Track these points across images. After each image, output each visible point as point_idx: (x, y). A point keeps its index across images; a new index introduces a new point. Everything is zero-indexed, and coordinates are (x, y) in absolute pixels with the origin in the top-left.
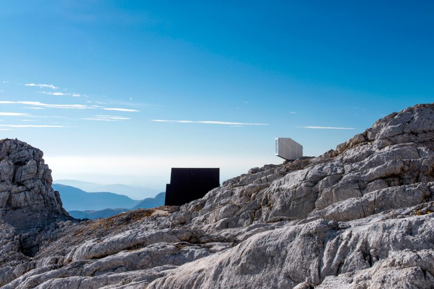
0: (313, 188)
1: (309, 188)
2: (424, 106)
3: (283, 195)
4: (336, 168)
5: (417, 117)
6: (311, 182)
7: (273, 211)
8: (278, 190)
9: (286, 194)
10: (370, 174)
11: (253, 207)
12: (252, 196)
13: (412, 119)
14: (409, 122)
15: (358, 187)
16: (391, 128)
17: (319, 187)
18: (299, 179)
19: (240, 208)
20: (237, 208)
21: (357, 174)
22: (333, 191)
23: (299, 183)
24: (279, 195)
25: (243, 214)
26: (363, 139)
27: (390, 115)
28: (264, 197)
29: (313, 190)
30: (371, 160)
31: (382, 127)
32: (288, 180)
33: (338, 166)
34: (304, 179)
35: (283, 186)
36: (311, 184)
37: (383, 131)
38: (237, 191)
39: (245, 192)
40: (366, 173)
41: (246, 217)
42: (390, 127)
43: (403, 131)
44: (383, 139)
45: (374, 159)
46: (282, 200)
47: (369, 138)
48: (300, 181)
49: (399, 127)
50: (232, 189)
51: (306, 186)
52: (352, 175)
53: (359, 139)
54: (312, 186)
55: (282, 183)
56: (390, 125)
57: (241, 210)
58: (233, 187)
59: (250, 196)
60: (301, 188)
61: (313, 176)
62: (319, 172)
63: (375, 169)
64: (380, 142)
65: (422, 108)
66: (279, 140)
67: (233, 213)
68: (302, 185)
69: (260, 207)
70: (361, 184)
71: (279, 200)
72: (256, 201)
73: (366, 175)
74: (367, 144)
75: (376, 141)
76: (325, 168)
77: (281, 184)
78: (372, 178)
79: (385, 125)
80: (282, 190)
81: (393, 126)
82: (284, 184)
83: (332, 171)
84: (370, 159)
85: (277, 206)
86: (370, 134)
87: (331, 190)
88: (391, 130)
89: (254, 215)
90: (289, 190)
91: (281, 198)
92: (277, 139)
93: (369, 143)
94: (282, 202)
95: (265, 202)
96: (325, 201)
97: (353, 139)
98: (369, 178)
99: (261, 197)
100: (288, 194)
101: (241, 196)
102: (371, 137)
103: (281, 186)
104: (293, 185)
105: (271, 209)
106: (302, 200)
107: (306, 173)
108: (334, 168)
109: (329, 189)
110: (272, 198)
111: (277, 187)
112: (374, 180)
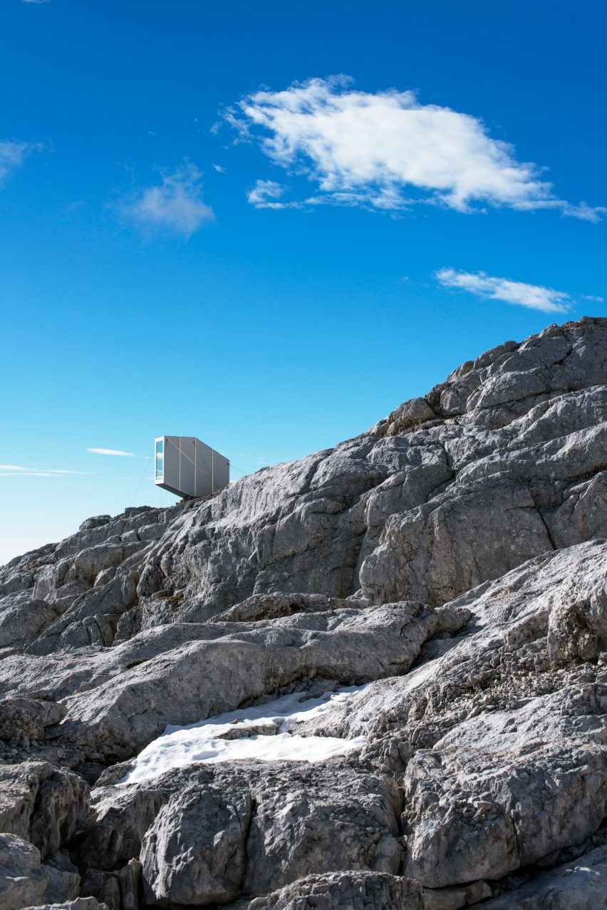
0: (342, 517)
1: (323, 517)
2: (596, 321)
3: (226, 551)
4: (417, 452)
5: (583, 348)
6: (331, 497)
7: (184, 610)
8: (201, 536)
9: (235, 545)
10: (574, 451)
11: (104, 606)
12: (99, 577)
13: (569, 354)
14: (561, 362)
15: (531, 502)
16: (513, 377)
17: (367, 511)
18: (282, 493)
19: (59, 614)
20: (48, 614)
21: (520, 457)
22: (435, 516)
23: (285, 504)
24: (207, 552)
25: (72, 627)
26: (427, 412)
27: (498, 348)
28: (148, 567)
29: (341, 524)
30: (546, 415)
31: (485, 377)
32: (237, 502)
33: (422, 444)
34: (305, 489)
35: (218, 525)
36: (332, 506)
37: (487, 386)
38: (48, 573)
39: (74, 567)
40: (553, 450)
41: (84, 637)
42: (509, 375)
43: (548, 386)
44: (491, 407)
45: (555, 413)
46: (220, 568)
47: (447, 407)
48: (287, 496)
49: (536, 373)
50: (32, 571)
51: (313, 511)
52: (497, 459)
53: (416, 411)
54: (335, 513)
55: (216, 512)
56: (506, 369)
57: (63, 618)
58: (37, 566)
59: (93, 579)
60: (295, 521)
61: (337, 479)
62: (356, 464)
63: (592, 433)
64: (483, 417)
65: (592, 326)
66: (166, 440)
67: (33, 629)
68: (297, 509)
69: (134, 602)
70: (541, 488)
71: (209, 567)
72: (119, 581)
73: (554, 457)
74: (442, 423)
75: (470, 415)
76: (374, 450)
77: (209, 517)
78: (579, 468)
79: (493, 371)
80: (219, 535)
81: (517, 373)
82: (222, 516)
83: (403, 460)
84: (536, 416)
85: (202, 591)
86: (447, 397)
87: (426, 515)
88: (514, 381)
89: (109, 631)
90: (246, 529)
91: (214, 562)
92: (162, 439)
93: (448, 421)
94: (219, 575)
95: (152, 581)
96: (403, 560)
97: (399, 413)
98: (569, 466)
99: (135, 568)
100: (244, 545)
101: (60, 582)
102: (452, 405)
103: (210, 525)
104: (260, 513)
105: (175, 605)
106: (297, 564)
107: (307, 470)
108: (410, 450)
109: (415, 513)
110: (180, 566)
111: (197, 528)
112: (596, 472)
